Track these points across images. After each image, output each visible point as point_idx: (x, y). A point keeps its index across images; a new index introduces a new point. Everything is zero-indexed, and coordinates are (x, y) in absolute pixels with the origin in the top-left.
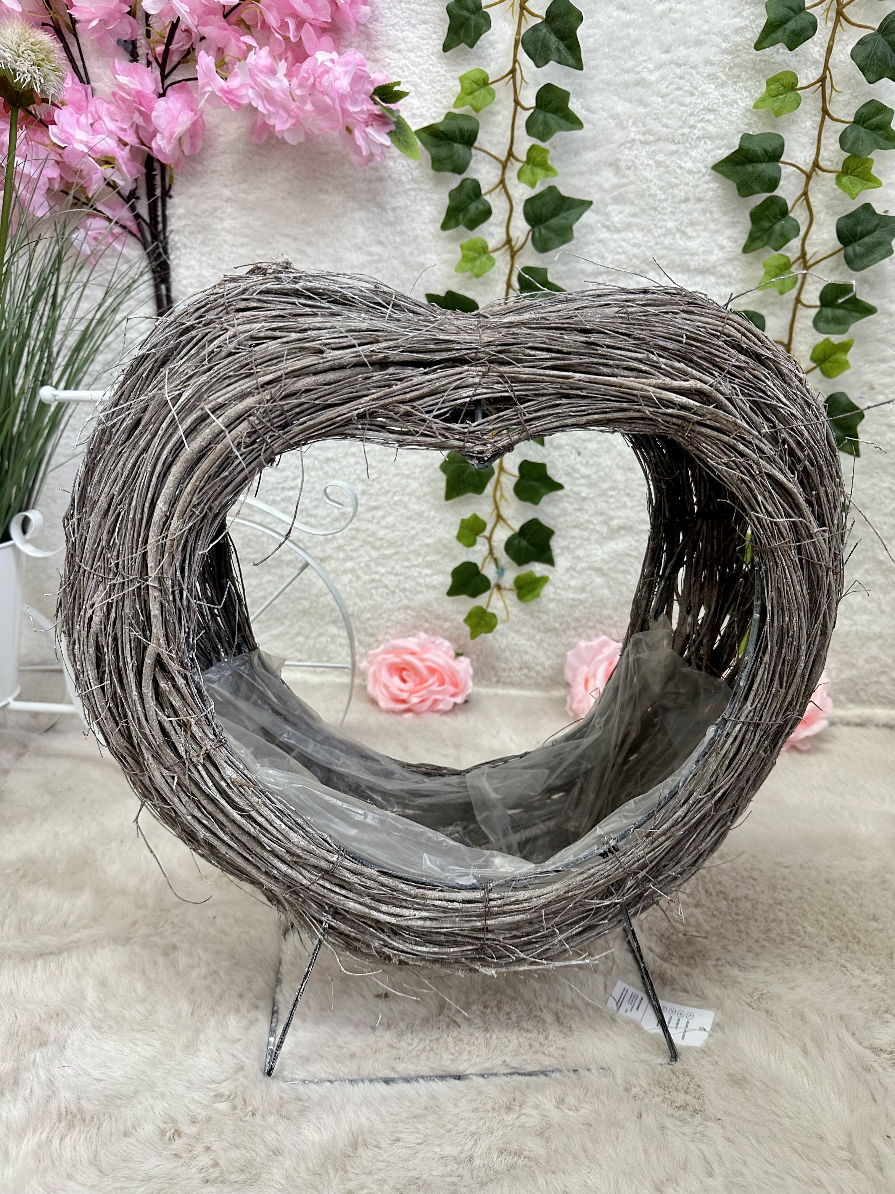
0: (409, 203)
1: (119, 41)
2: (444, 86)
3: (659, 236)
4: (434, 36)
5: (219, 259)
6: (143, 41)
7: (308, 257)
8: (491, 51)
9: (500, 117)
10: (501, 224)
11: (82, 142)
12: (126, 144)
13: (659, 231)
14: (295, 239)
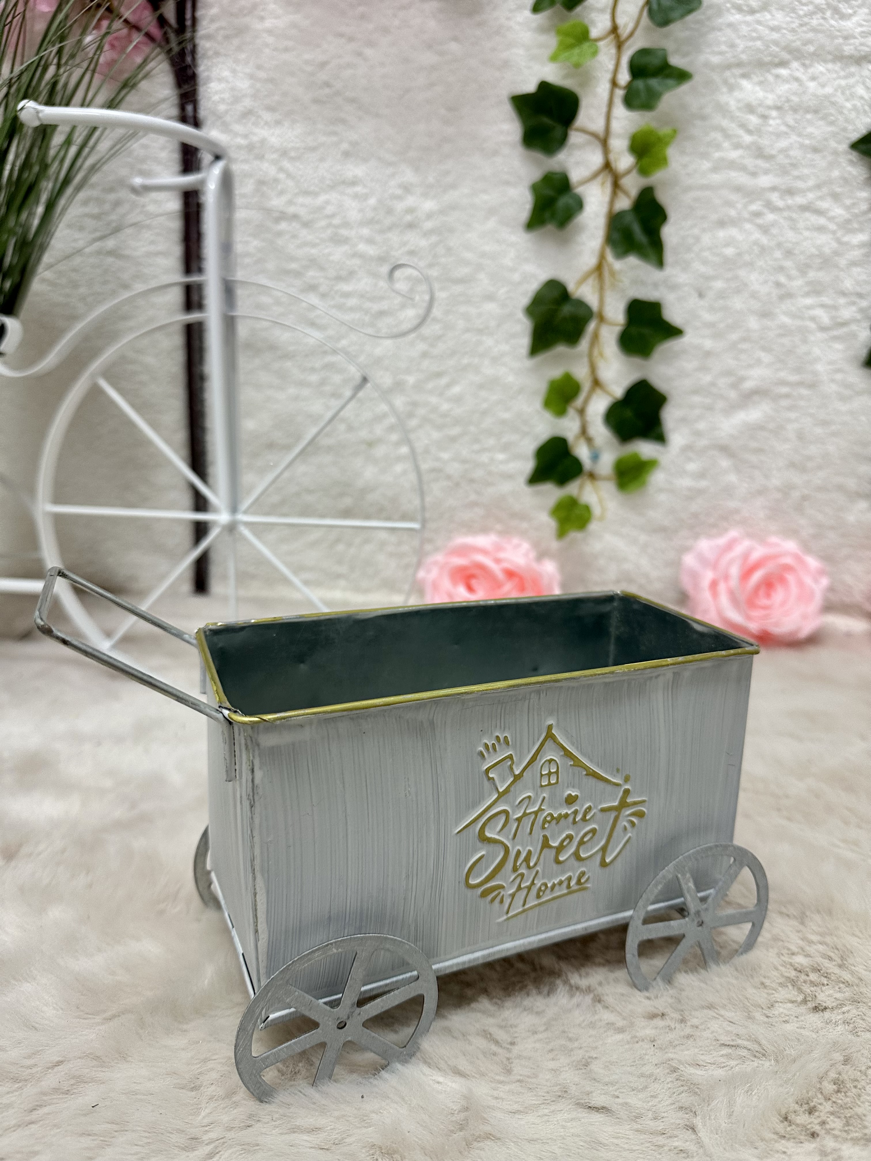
10: (603, 10)
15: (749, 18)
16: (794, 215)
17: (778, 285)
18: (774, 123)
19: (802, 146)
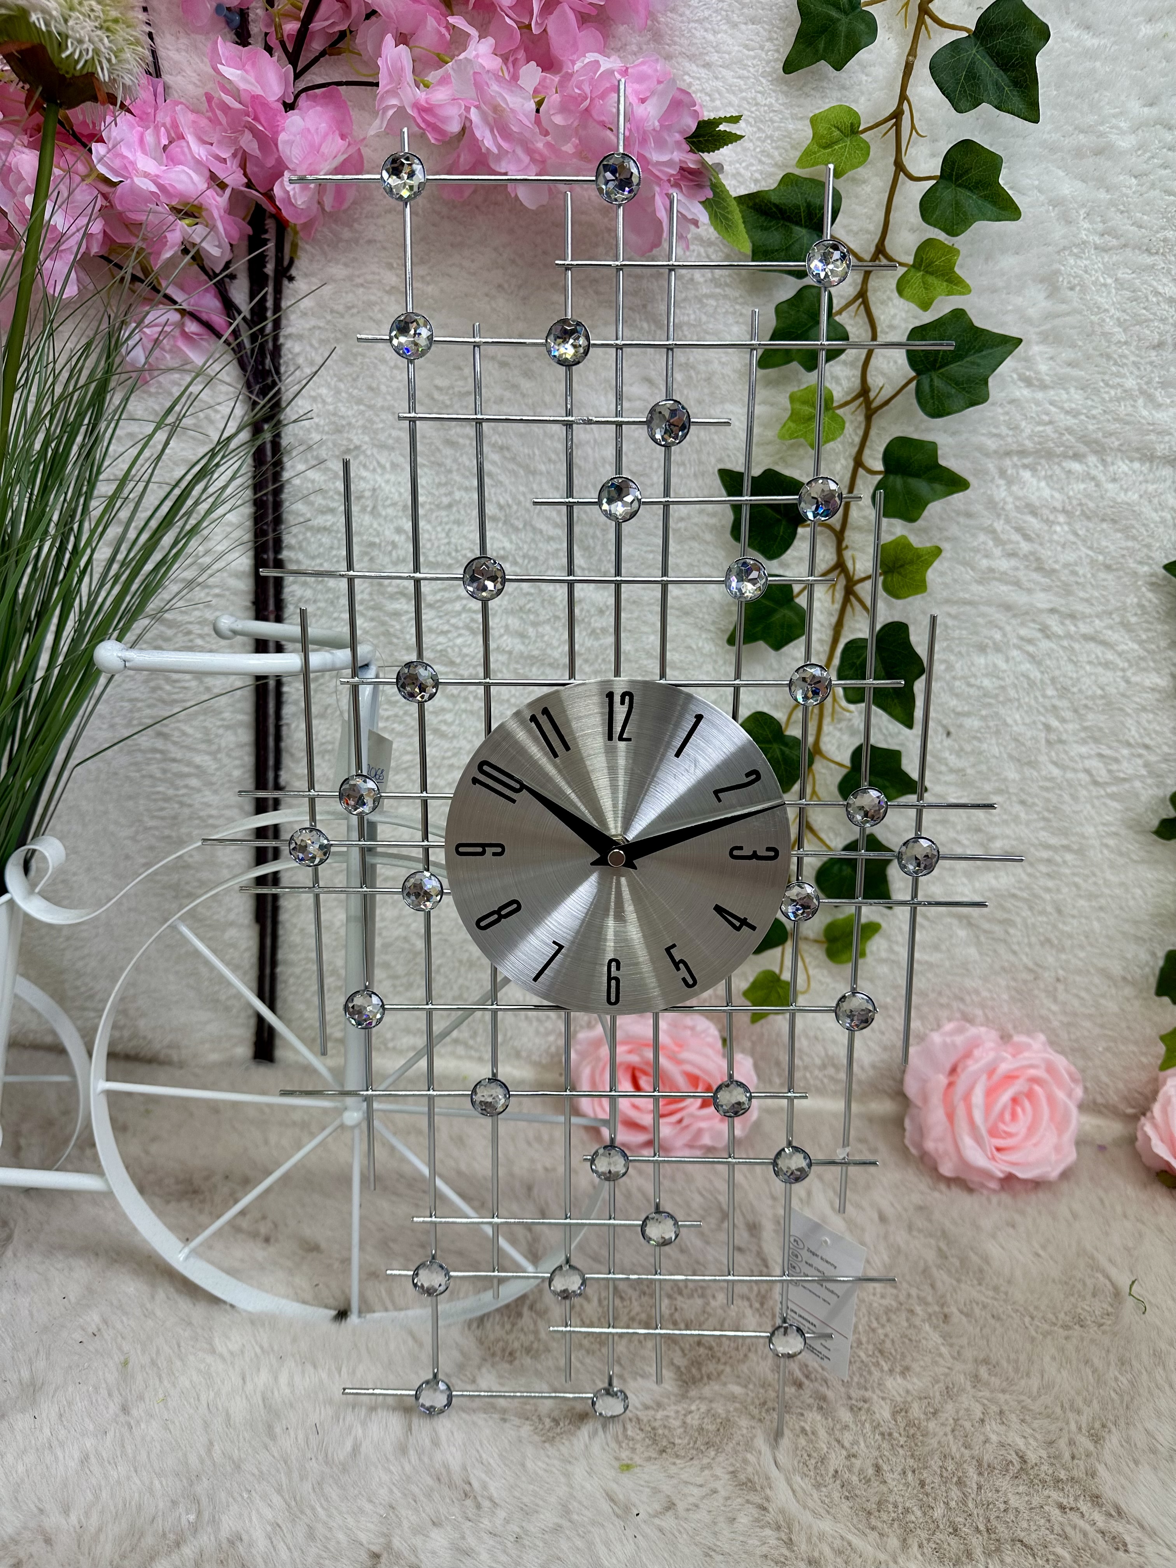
0: (704, 318)
1: (219, 9)
2: (778, 129)
3: (1111, 400)
4: (768, 45)
5: (370, 388)
6: (260, 12)
7: (524, 395)
8: (865, 78)
9: (868, 189)
10: (852, 364)
11: (146, 175)
12: (222, 186)
13: (1113, 392)
14: (503, 365)
15: (1040, 395)
16: (1076, 646)
17: (1048, 728)
18: (1061, 530)
19: (1093, 562)
